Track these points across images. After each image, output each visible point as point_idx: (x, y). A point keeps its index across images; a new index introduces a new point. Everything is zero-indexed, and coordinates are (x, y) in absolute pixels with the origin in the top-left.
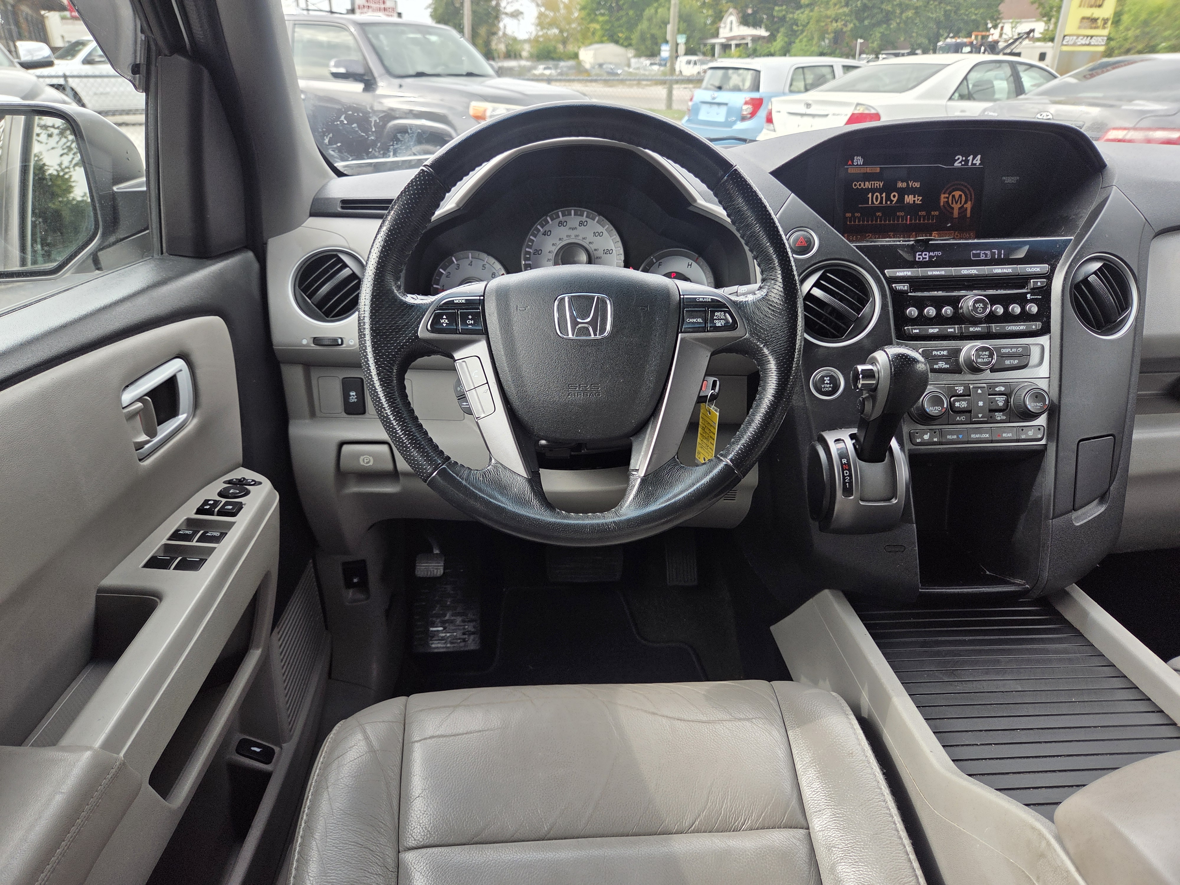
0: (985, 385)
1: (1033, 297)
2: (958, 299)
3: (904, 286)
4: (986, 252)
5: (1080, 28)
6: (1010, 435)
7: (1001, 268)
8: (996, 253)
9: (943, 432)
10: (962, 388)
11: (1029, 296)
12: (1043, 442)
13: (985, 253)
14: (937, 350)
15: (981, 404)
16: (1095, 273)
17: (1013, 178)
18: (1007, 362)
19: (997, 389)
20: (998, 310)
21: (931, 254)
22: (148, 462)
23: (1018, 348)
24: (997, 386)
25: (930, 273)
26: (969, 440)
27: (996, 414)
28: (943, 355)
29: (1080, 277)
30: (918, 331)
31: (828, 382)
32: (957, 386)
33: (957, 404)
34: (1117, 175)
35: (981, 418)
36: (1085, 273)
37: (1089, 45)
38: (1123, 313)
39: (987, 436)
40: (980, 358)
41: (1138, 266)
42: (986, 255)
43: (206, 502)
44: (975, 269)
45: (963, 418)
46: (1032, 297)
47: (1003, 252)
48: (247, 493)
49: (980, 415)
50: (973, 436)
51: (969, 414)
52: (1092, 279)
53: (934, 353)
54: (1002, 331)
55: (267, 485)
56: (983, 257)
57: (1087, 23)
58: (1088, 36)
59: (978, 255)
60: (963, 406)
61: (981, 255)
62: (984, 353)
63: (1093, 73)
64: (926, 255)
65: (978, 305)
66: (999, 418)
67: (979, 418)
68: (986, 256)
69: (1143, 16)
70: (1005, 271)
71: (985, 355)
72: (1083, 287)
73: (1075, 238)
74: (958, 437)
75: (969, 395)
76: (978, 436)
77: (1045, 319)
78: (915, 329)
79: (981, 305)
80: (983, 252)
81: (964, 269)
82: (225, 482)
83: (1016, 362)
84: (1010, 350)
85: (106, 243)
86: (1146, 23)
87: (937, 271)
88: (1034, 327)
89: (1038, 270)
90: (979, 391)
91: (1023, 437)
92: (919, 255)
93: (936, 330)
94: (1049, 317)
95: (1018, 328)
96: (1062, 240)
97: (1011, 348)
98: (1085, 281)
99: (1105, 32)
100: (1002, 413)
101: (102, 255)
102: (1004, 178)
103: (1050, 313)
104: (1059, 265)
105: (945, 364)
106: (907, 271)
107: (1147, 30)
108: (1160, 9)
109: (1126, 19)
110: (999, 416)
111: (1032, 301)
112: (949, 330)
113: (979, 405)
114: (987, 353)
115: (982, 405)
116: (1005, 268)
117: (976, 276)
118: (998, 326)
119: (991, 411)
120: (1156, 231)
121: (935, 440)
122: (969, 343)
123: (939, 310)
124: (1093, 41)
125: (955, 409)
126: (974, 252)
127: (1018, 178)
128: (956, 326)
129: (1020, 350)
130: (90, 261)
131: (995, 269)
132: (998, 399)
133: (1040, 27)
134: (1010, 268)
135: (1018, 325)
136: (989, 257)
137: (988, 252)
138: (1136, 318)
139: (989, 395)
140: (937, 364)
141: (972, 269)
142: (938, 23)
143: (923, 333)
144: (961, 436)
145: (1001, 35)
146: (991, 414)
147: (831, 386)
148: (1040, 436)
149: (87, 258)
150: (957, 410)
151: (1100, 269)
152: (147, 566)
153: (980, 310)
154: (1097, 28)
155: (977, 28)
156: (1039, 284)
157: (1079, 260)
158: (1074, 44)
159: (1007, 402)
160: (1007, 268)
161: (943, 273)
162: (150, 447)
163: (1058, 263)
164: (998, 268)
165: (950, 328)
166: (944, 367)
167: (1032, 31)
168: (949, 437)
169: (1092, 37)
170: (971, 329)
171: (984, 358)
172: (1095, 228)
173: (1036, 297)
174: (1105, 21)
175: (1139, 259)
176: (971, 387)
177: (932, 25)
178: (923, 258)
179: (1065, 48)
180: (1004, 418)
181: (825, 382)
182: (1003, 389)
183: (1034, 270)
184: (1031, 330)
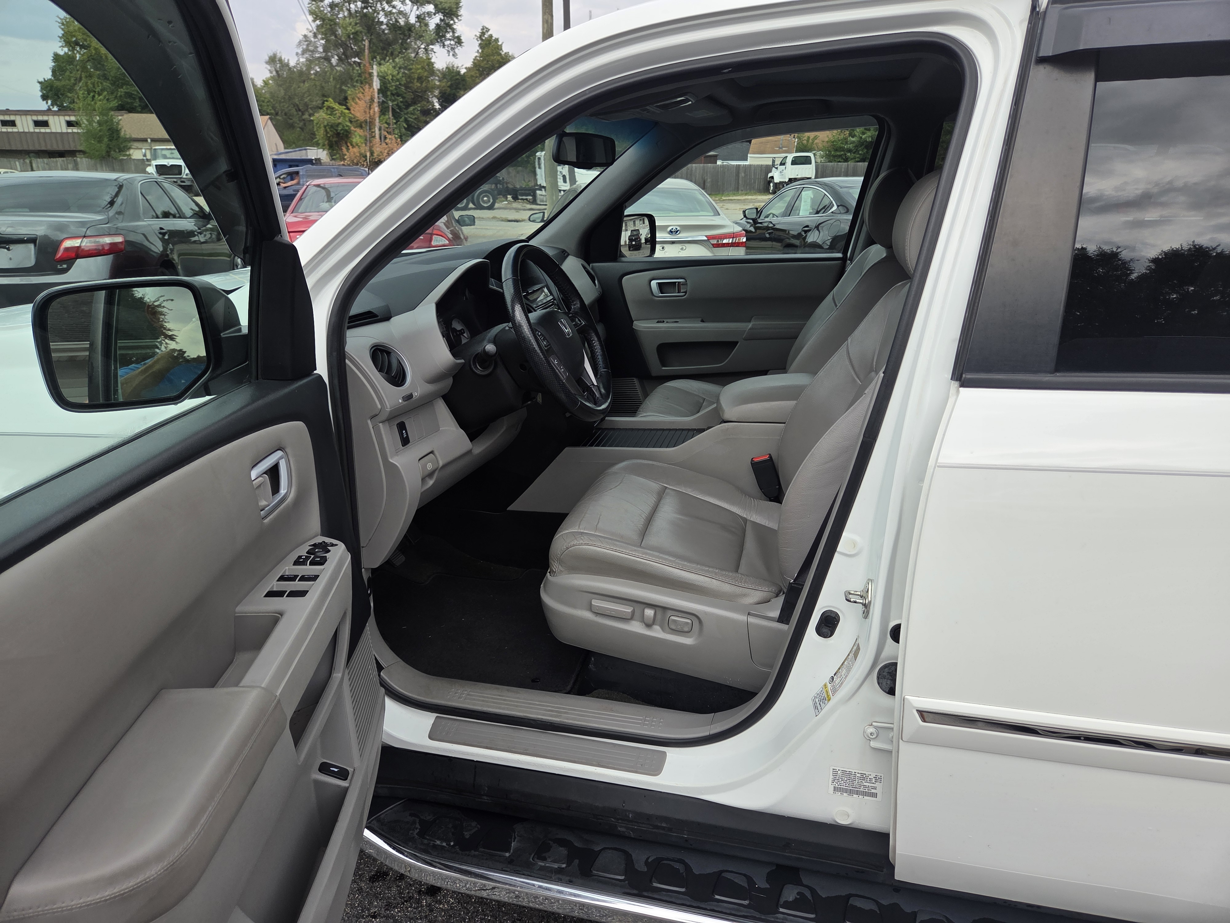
22: (266, 521)
43: (300, 557)
48: (329, 551)
55: (341, 547)
82: (309, 546)
85: (215, 375)
101: (211, 385)
130: (202, 389)
149: (200, 387)
152: (265, 596)
162: (269, 509)
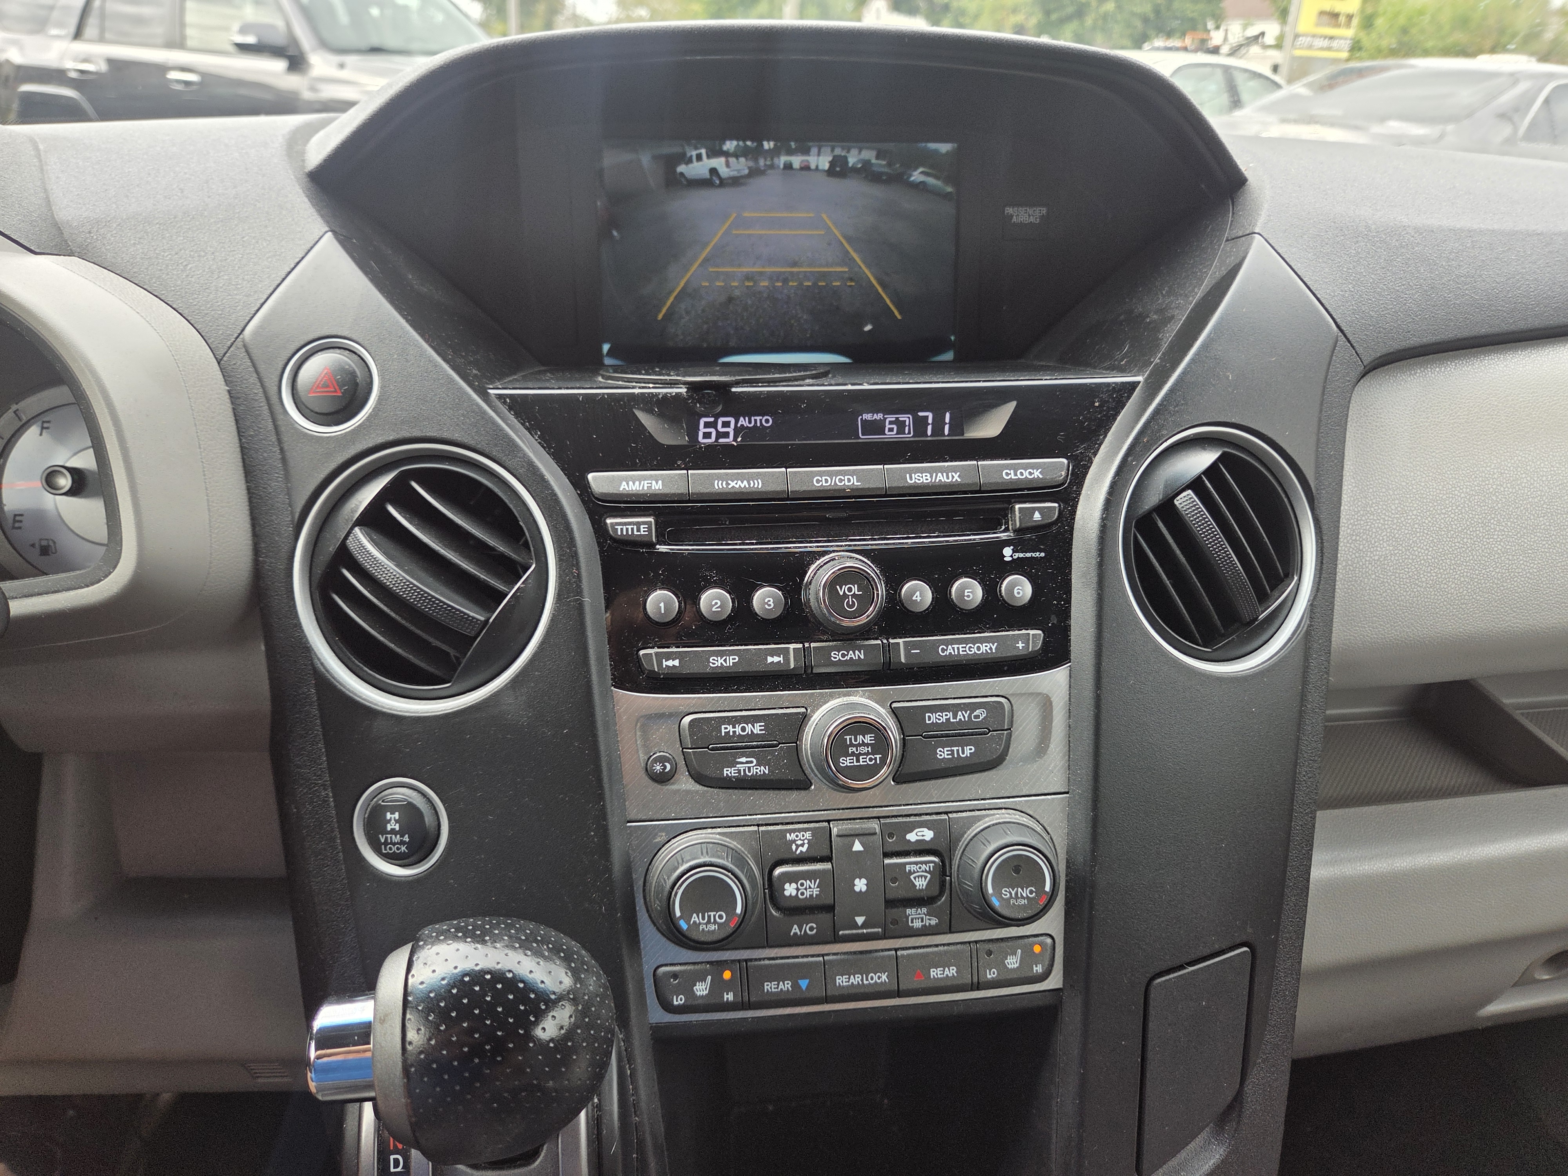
0: (875, 825)
1: (1021, 555)
2: (802, 562)
3: (638, 524)
4: (903, 417)
5: (1318, 25)
6: (952, 971)
7: (931, 471)
8: (930, 421)
9: (751, 971)
10: (808, 835)
11: (1007, 552)
12: (1054, 981)
13: (897, 422)
14: (733, 721)
15: (860, 885)
16: (1196, 485)
17: (1030, 211)
18: (943, 753)
19: (912, 837)
20: (917, 597)
21: (743, 422)
23: (973, 707)
24: (911, 828)
25: (719, 486)
26: (829, 993)
27: (908, 911)
28: (752, 736)
29: (1153, 498)
30: (676, 663)
31: (397, 827)
32: (791, 831)
33: (790, 889)
34: (1266, 206)
35: (864, 926)
36: (1166, 487)
37: (1329, 49)
38: (1276, 593)
39: (884, 977)
40: (847, 755)
41: (1317, 457)
42: (901, 425)
44: (852, 473)
45: (809, 928)
46: (1016, 556)
47: (947, 420)
49: (860, 920)
50: (842, 981)
51: (826, 917)
52: (1186, 501)
53: (727, 729)
54: (929, 659)
56: (891, 434)
57: (1325, 18)
58: (1325, 37)
59: (877, 427)
60: (807, 894)
61: (888, 426)
62: (860, 738)
63: (1332, 83)
64: (726, 424)
65: (845, 588)
66: (917, 924)
67: (855, 926)
68: (901, 431)
69: (1402, 20)
70: (941, 478)
71: (864, 744)
72: (1161, 524)
73: (1146, 380)
74: (795, 986)
75: (828, 859)
76: (856, 979)
77: (1054, 620)
78: (669, 656)
79: (855, 589)
80: (891, 418)
81: (821, 474)
83: (969, 750)
84: (950, 715)
86: (1405, 31)
87: (742, 478)
88: (1020, 645)
89: (1037, 474)
90: (857, 847)
91: (991, 974)
92: (707, 425)
93: (731, 660)
94: (1065, 614)
95: (974, 650)
96: (1109, 384)
97: (955, 709)
98: (1167, 508)
99: (1350, 33)
100: (924, 910)
102: (1009, 210)
103: (1068, 601)
104: (1097, 460)
105: (759, 764)
106: (651, 477)
107: (1406, 39)
108: (1421, 13)
109: (1379, 22)
110: (917, 917)
111: (1017, 567)
112: (770, 659)
113: (857, 889)
114: (868, 739)
115: (864, 889)
116: (941, 470)
117: (856, 494)
118: (915, 645)
119: (891, 903)
120: (1367, 360)
121: (729, 997)
122: (832, 697)
123: (742, 596)
124: (1335, 44)
125: (783, 903)
126: (868, 417)
127: (1044, 211)
128: (792, 646)
129: (981, 713)
131: (911, 472)
132: (913, 868)
133: (1271, 29)
134: (954, 470)
135: (974, 641)
136: (908, 435)
137: (907, 418)
138: (1312, 606)
139: (886, 855)
140: (733, 764)
141: (844, 473)
142: (1146, 20)
143: (694, 668)
144: (804, 984)
145: (1226, 39)
146: (894, 912)
147: (406, 838)
148: (1038, 969)
150: (792, 904)
151: (1212, 471)
153: (851, 604)
154: (1338, 26)
155: (1194, 28)
156: (1037, 516)
157: (1148, 449)
158: (1310, 47)
159: (942, 872)
160: (947, 471)
161: (757, 485)
163: (1095, 454)
164: (922, 471)
165: (773, 653)
166: (754, 771)
167: (1263, 34)
168: (770, 987)
169: (1332, 38)
170: (836, 656)
171: (858, 756)
172: (1197, 354)
173: (1028, 555)
174: (1350, 17)
175: (1318, 440)
176: (835, 831)
177: (1139, 24)
178: (720, 435)
179: (1298, 53)
180: (934, 921)
181: (389, 828)
182: (928, 835)
183: (1026, 474)
184: (1015, 653)
